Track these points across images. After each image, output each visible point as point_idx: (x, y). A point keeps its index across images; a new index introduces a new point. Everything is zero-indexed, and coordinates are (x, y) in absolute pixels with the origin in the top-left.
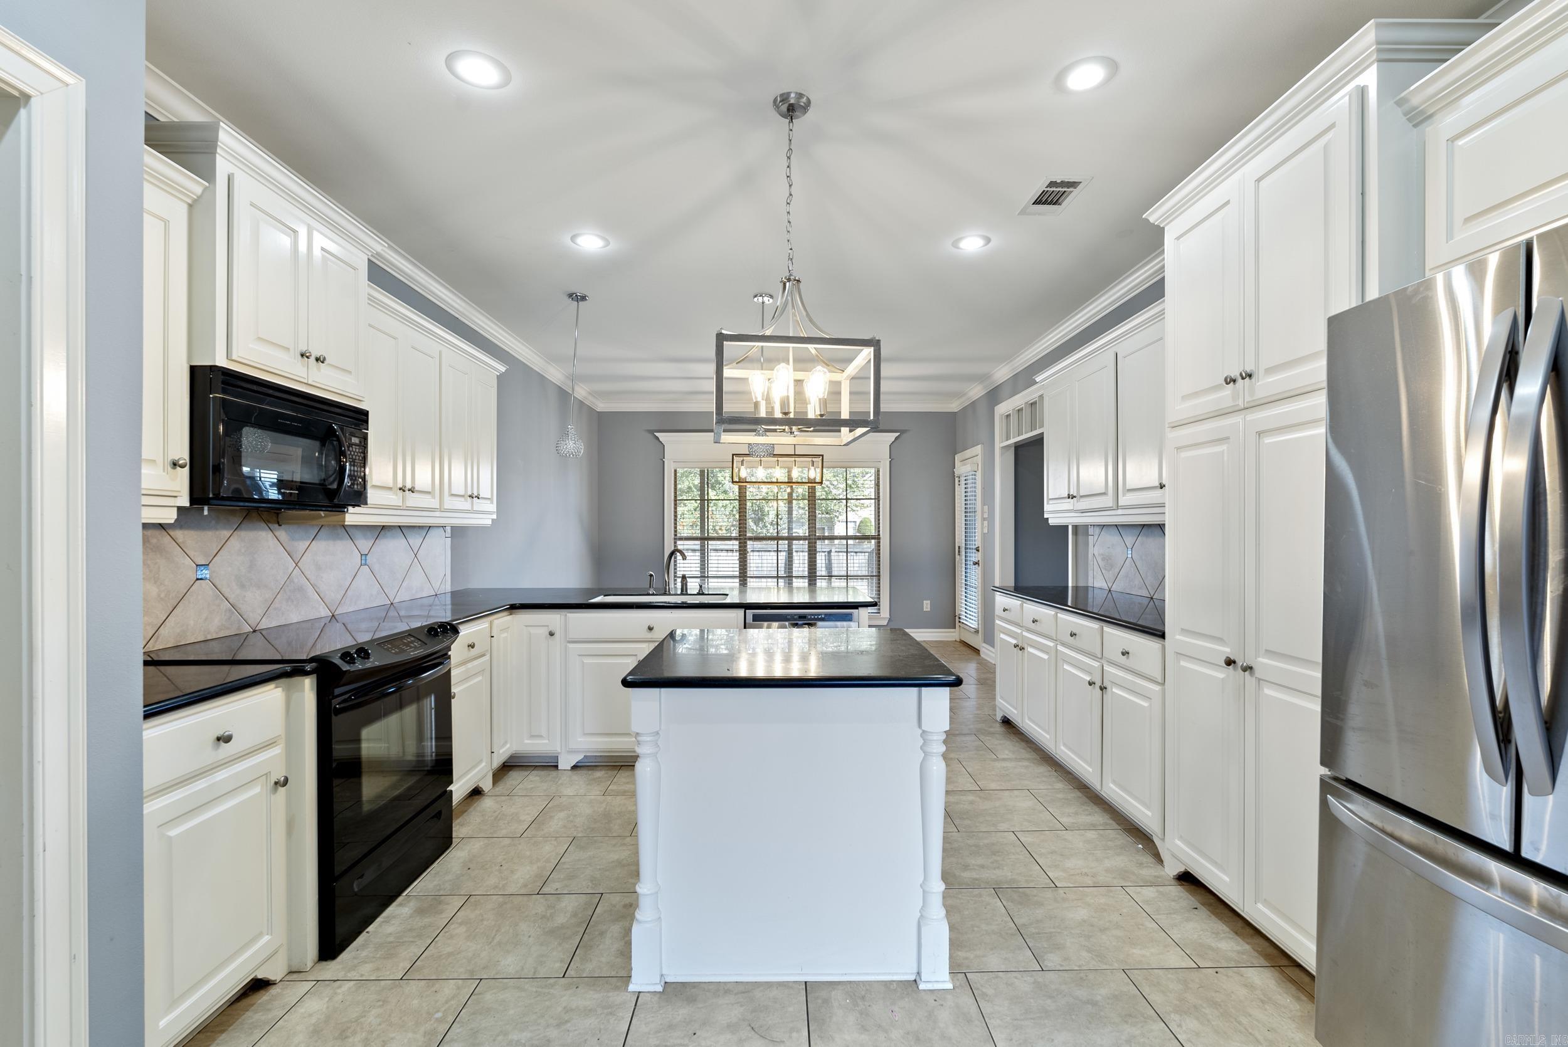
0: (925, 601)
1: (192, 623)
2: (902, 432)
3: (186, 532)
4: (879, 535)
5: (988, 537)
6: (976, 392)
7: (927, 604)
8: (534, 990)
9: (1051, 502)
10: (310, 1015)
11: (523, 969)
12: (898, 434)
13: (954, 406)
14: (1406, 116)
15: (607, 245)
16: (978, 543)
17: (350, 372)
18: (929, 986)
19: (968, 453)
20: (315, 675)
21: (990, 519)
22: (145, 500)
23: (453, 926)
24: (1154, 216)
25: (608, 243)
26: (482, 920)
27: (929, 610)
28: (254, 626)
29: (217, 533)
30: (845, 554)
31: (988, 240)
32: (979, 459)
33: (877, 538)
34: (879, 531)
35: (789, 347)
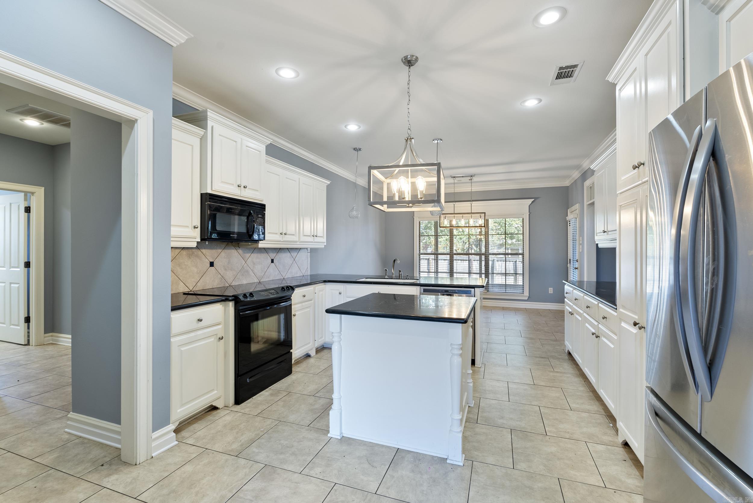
0: (549, 288)
1: (208, 282)
2: (536, 199)
3: (206, 250)
4: (523, 253)
5: (581, 254)
6: (576, 175)
7: (551, 290)
8: (296, 428)
9: (598, 234)
10: (225, 421)
11: (296, 421)
12: (533, 200)
13: (567, 183)
14: (710, 9)
15: (360, 128)
16: (577, 257)
17: (258, 191)
18: (451, 462)
19: (573, 208)
20: (234, 301)
21: (582, 244)
22: (172, 239)
23: (280, 402)
24: (610, 78)
25: (360, 127)
26: (290, 401)
27: (552, 293)
28: (230, 283)
29: (217, 250)
30: (505, 262)
31: (540, 101)
32: (577, 211)
33: (523, 254)
34: (523, 251)
35: (408, 169)
